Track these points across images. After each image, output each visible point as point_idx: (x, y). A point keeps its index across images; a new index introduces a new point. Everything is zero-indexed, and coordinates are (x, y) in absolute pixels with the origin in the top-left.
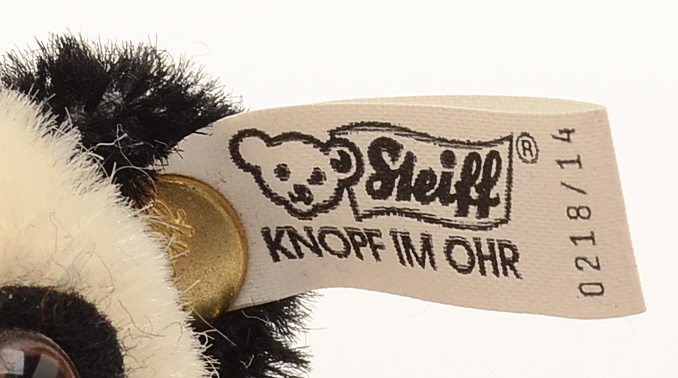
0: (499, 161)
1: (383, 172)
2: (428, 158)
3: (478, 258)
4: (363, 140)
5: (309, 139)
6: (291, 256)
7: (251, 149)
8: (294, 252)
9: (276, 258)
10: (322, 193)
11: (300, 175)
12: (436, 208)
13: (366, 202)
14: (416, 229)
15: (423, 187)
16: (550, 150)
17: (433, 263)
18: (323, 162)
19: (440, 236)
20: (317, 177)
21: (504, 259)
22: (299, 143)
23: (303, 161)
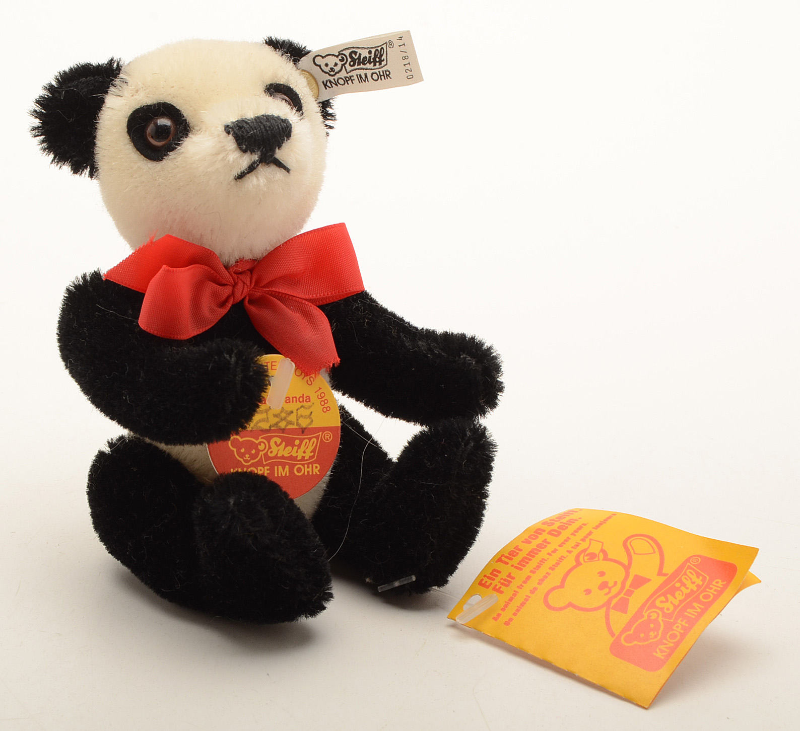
0: (384, 50)
1: (353, 60)
2: (365, 53)
3: (380, 76)
4: (347, 53)
5: (333, 55)
6: (330, 87)
7: (319, 61)
8: (330, 86)
9: (326, 89)
10: (337, 69)
11: (331, 65)
12: (368, 66)
13: (349, 68)
14: (362, 73)
15: (364, 61)
16: (396, 43)
17: (368, 81)
18: (337, 60)
19: (369, 73)
20: (336, 65)
21: (387, 75)
22: (330, 57)
23: (331, 61)
